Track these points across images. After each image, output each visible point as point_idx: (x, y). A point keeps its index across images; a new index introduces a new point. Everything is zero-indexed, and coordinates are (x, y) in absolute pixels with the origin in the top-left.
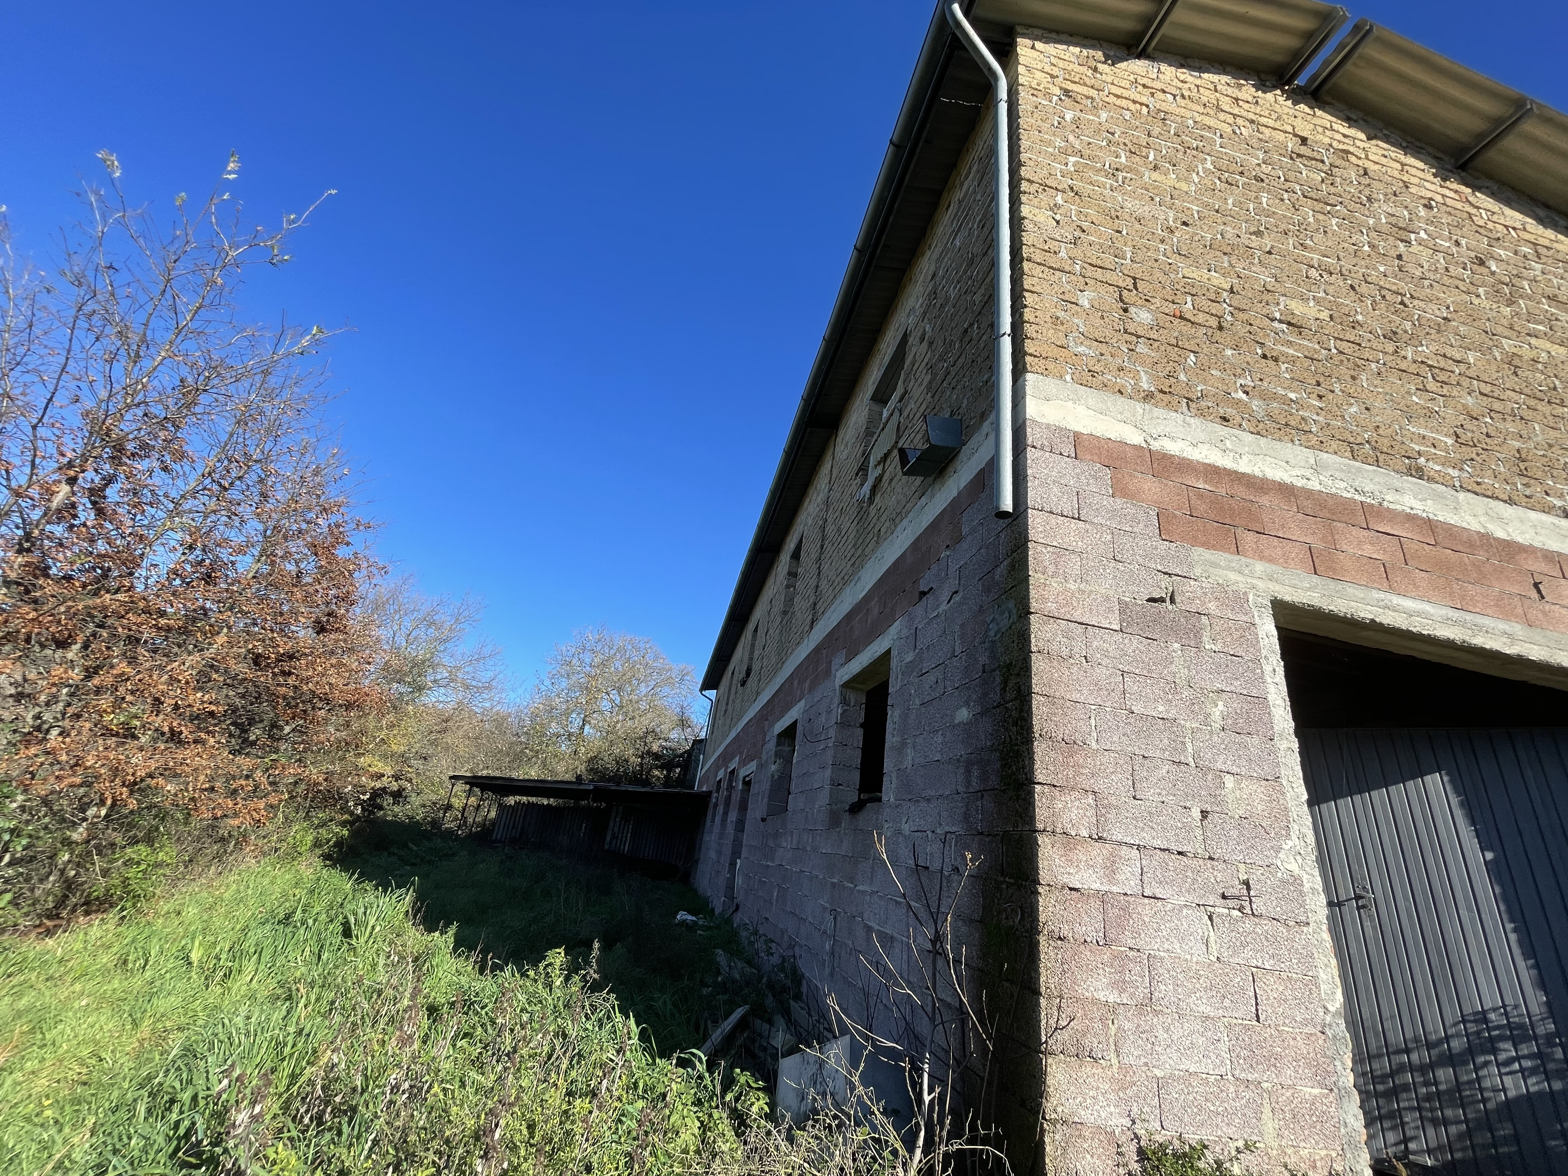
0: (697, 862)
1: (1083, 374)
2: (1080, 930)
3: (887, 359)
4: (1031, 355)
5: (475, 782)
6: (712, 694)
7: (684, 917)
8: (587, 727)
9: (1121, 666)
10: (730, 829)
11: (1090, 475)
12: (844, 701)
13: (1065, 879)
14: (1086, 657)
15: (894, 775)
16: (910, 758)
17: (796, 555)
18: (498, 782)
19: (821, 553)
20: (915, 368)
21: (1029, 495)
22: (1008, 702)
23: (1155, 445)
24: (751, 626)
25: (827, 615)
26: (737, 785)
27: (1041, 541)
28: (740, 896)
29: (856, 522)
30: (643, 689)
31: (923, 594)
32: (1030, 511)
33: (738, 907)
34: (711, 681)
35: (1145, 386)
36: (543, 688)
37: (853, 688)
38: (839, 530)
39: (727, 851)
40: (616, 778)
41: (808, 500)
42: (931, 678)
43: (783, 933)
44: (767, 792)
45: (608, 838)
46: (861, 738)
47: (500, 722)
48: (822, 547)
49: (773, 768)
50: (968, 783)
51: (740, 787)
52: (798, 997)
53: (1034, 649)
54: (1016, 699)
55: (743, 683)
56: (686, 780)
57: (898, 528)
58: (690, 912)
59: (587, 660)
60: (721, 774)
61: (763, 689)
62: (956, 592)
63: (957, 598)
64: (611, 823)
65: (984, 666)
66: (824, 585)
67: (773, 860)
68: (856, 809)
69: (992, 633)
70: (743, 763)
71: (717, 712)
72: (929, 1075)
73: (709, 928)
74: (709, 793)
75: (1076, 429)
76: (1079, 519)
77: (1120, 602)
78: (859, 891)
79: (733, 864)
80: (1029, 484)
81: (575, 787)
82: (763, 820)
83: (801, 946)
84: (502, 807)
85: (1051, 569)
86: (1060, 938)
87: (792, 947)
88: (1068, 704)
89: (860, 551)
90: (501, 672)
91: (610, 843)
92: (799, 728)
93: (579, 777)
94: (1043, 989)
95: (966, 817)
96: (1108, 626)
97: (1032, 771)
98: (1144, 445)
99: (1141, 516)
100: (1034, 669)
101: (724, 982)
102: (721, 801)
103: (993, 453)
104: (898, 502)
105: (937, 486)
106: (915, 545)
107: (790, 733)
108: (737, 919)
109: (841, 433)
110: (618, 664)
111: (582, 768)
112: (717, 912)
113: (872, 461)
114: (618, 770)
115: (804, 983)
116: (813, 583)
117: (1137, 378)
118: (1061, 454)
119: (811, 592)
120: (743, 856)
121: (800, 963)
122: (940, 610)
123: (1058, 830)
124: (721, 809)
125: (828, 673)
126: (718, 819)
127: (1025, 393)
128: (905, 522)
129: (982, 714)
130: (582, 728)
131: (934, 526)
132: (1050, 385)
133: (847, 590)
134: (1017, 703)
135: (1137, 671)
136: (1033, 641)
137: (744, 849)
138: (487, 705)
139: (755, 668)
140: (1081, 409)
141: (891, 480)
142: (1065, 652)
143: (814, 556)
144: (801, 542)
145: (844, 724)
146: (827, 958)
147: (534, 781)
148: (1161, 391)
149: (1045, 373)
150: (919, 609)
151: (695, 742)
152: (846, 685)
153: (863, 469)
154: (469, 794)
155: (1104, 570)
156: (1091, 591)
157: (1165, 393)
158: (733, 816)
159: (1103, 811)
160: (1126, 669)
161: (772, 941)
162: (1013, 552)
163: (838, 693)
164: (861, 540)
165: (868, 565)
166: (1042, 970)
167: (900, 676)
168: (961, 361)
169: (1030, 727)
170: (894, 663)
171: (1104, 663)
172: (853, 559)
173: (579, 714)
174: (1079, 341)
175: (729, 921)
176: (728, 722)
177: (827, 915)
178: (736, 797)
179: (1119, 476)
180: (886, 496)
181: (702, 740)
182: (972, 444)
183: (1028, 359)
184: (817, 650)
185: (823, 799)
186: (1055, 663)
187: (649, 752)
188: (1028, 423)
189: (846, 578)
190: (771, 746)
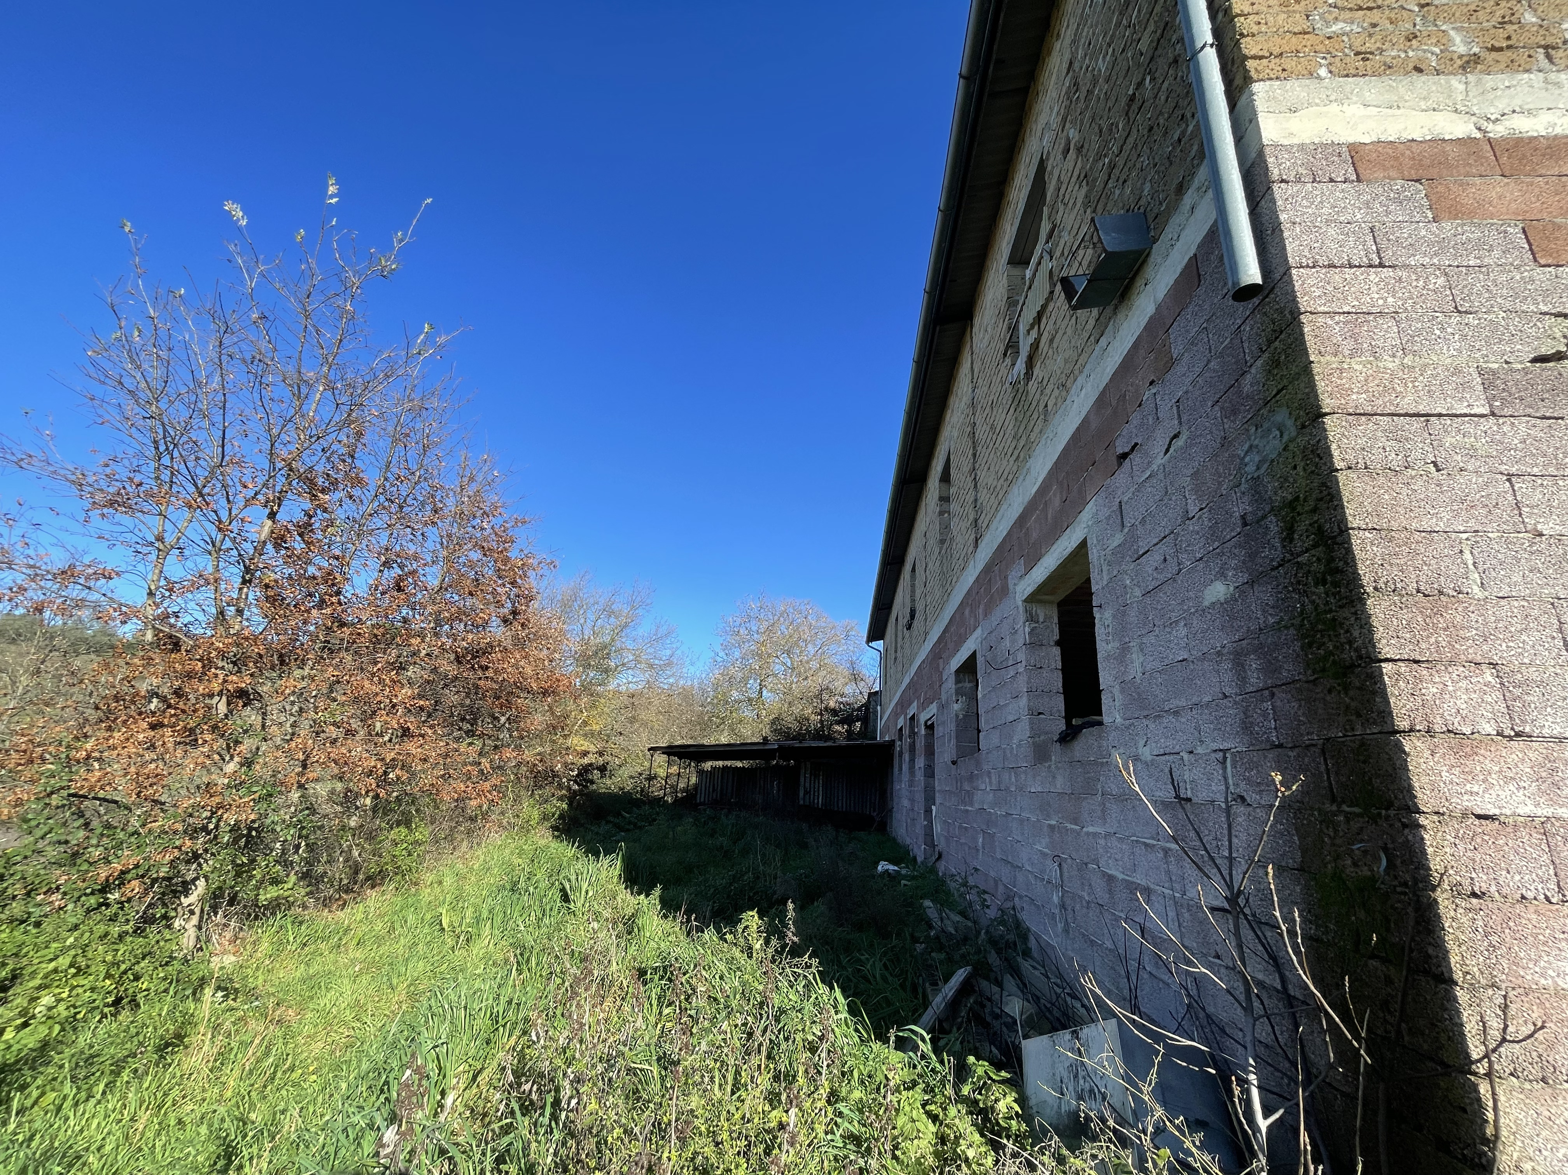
0: (891, 811)
1: (1348, 60)
2: (1511, 882)
3: (1021, 206)
4: (1254, 57)
5: (672, 751)
6: (879, 644)
7: (886, 867)
8: (765, 693)
9: (1503, 468)
10: (920, 776)
11: (1388, 198)
12: (1031, 618)
13: (1467, 802)
14: (1435, 463)
15: (1116, 691)
16: (1137, 664)
17: (946, 478)
18: (691, 749)
19: (974, 462)
20: (1061, 194)
21: (1289, 249)
22: (1299, 555)
23: (1498, 131)
24: (908, 567)
25: (993, 526)
26: (919, 730)
27: (1320, 309)
28: (941, 844)
29: (1012, 410)
30: (811, 649)
31: (1124, 456)
32: (1294, 271)
33: (940, 856)
34: (876, 632)
35: (1462, 49)
36: (719, 659)
37: (1040, 602)
38: (992, 427)
39: (920, 797)
40: (799, 737)
41: (949, 412)
42: (1155, 558)
43: (996, 882)
44: (953, 734)
45: (801, 794)
46: (1059, 658)
47: (686, 695)
48: (974, 455)
49: (956, 707)
50: (1243, 679)
51: (923, 732)
52: (1027, 953)
53: (1339, 464)
54: (1315, 546)
55: (909, 627)
56: (868, 730)
57: (1073, 392)
58: (892, 862)
59: (754, 628)
60: (901, 722)
61: (932, 627)
62: (1176, 436)
63: (1179, 443)
64: (802, 780)
65: (1243, 517)
66: (983, 495)
67: (972, 805)
68: (1068, 737)
69: (1251, 468)
70: (923, 707)
71: (886, 661)
72: (1259, 1087)
73: (913, 878)
74: (892, 743)
75: (1351, 140)
76: (1381, 265)
77: (1480, 371)
78: (1088, 834)
79: (928, 811)
80: (1286, 234)
81: (761, 747)
82: (954, 763)
83: (1021, 897)
84: (701, 773)
85: (1347, 346)
86: (1474, 895)
87: (1009, 897)
88: (1417, 535)
89: (1024, 438)
90: (677, 648)
91: (804, 799)
92: (980, 660)
93: (765, 739)
94: (1458, 976)
95: (1246, 727)
96: (1465, 411)
97: (1370, 642)
98: (1478, 135)
99: (1494, 237)
100: (1346, 495)
101: (937, 937)
102: (906, 748)
103: (1214, 216)
104: (1066, 361)
105: (1121, 316)
106: (1101, 401)
107: (969, 668)
108: (941, 866)
109: (977, 321)
110: (783, 628)
111: (766, 731)
112: (920, 859)
113: (1022, 328)
114: (801, 729)
115: (1032, 938)
116: (970, 498)
117: (1443, 40)
118: (1332, 180)
119: (969, 509)
120: (938, 802)
121: (1024, 916)
122: (1155, 467)
123: (1437, 728)
124: (906, 757)
125: (1004, 591)
126: (905, 767)
127: (1255, 113)
128: (1080, 380)
129: (1251, 583)
130: (760, 692)
131: (1127, 366)
132: (1296, 89)
133: (1015, 490)
134: (1320, 551)
135: (1536, 471)
136: (1336, 453)
137: (937, 795)
138: (671, 680)
139: (920, 607)
140: (1354, 110)
141: (1052, 341)
142: (1396, 461)
143: (966, 469)
144: (948, 459)
145: (1034, 644)
146: (1057, 911)
147: (724, 745)
148: (1494, 49)
149: (1285, 74)
150: (1121, 477)
151: (870, 695)
152: (1032, 599)
153: (1012, 347)
154: (670, 764)
155: (1443, 329)
156: (1426, 365)
157: (1500, 49)
158: (920, 762)
159: (1517, 692)
160: (1513, 470)
161: (985, 892)
162: (1270, 342)
163: (1021, 609)
164: (1022, 428)
165: (1037, 451)
166: (1451, 945)
167: (1105, 568)
168: (1131, 140)
169: (1354, 580)
170: (1094, 554)
171: (1470, 467)
172: (1016, 453)
173: (755, 680)
174: (1330, 18)
175: (933, 870)
176: (900, 668)
177: (1049, 862)
178: (920, 743)
179: (1440, 189)
180: (1047, 362)
181: (877, 692)
182: (1170, 231)
183: (1251, 64)
184: (988, 569)
185: (1022, 732)
186: (1382, 479)
187: (826, 709)
188: (1267, 150)
189: (1010, 477)
190: (950, 685)
